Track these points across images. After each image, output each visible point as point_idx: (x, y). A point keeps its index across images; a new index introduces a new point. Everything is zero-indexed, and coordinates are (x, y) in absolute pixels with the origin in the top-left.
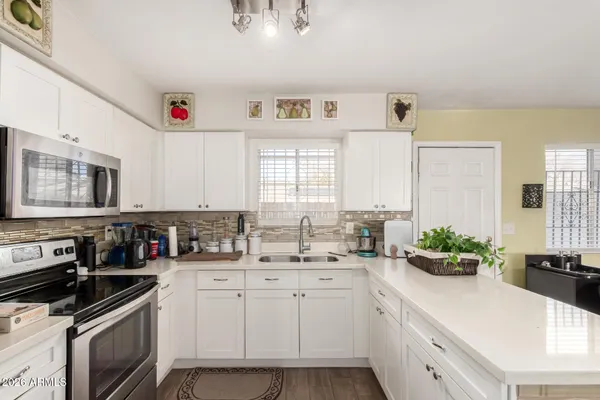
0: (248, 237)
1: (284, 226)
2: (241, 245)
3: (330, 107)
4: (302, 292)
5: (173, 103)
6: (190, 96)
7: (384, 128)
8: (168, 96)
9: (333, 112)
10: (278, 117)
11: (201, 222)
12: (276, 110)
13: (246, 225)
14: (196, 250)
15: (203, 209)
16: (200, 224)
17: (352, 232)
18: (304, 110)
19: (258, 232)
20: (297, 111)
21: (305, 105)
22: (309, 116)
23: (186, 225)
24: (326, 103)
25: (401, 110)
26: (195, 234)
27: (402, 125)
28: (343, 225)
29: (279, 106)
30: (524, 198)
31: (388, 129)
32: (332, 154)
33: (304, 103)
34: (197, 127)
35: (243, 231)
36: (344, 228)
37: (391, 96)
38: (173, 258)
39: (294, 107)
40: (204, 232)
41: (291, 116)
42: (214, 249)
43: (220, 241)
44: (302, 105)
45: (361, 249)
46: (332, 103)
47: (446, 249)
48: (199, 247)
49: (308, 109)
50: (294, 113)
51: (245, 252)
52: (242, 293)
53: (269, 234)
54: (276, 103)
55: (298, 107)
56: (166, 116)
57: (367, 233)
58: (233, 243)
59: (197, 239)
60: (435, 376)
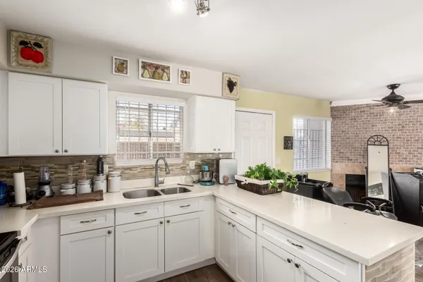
0: (107, 177)
1: (140, 166)
2: (101, 185)
3: (185, 76)
4: (166, 219)
5: (22, 43)
6: (46, 40)
7: (220, 95)
8: (15, 34)
9: (187, 80)
10: (142, 76)
11: (53, 165)
12: (141, 71)
13: (104, 166)
14: (48, 193)
15: (60, 154)
16: (50, 168)
17: (194, 168)
18: (165, 74)
19: (118, 172)
20: (159, 74)
21: (166, 70)
22: (169, 80)
23: (33, 169)
24: (182, 72)
25: (231, 85)
26: (47, 178)
27: (231, 95)
28: (187, 162)
29: (144, 67)
30: (285, 143)
31: (223, 97)
32: (178, 110)
33: (165, 69)
34: (55, 72)
35: (103, 173)
36: (188, 165)
37: (225, 75)
38: (21, 206)
39: (156, 70)
40: (56, 175)
41: (153, 77)
42: (71, 191)
43: (77, 182)
44: (163, 70)
45: (203, 180)
46: (186, 72)
47: (267, 178)
48: (51, 190)
49: (168, 74)
50: (157, 75)
51: (105, 191)
52: (112, 229)
53: (127, 173)
54: (141, 64)
55: (159, 71)
56: (13, 54)
57: (207, 169)
58: (92, 184)
59: (48, 183)
60: (297, 266)
